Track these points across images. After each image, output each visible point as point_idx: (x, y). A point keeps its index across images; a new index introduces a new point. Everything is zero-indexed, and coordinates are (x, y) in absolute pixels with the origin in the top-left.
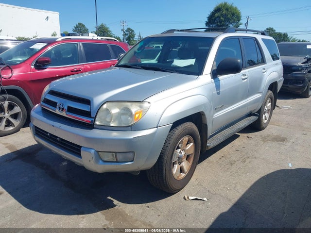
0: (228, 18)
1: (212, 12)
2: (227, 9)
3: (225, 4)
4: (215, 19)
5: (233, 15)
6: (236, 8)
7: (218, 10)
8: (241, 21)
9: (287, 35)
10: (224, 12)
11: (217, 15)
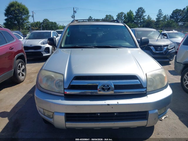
0: (21, 12)
1: (8, 7)
2: (18, 6)
3: (16, 2)
4: (11, 12)
5: (24, 10)
6: (24, 6)
7: (12, 5)
8: (29, 14)
9: (56, 23)
10: (17, 7)
11: (12, 9)
